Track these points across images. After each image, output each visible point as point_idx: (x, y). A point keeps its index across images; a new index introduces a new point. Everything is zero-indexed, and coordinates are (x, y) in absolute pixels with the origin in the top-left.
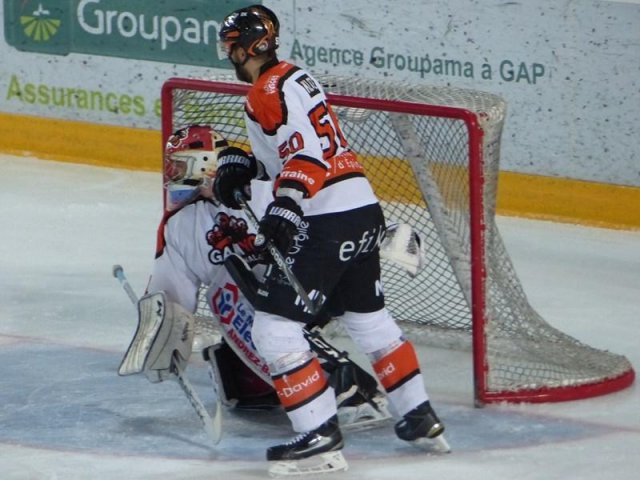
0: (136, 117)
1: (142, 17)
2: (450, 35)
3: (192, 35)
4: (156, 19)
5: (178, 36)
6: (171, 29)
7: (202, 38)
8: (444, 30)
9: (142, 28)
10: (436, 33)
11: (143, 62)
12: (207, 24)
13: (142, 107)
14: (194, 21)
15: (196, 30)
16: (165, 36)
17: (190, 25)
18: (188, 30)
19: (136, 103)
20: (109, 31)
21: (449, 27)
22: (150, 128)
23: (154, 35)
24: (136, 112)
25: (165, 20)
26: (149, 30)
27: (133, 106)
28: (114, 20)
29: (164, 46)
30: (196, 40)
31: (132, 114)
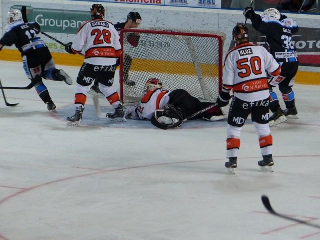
0: (55, 50)
1: (57, 21)
2: (157, 24)
3: (73, 25)
4: (61, 21)
5: (69, 26)
6: (66, 24)
7: (77, 26)
8: (156, 22)
9: (57, 24)
10: (153, 23)
11: (57, 34)
12: (78, 22)
13: (56, 46)
14: (74, 21)
15: (75, 24)
16: (64, 26)
17: (73, 22)
18: (72, 24)
19: (54, 45)
20: (46, 25)
21: (157, 21)
22: (59, 53)
23: (61, 26)
24: (55, 48)
25: (65, 21)
26: (59, 24)
27: (53, 46)
28: (48, 22)
29: (64, 29)
30: (75, 27)
31: (53, 49)
